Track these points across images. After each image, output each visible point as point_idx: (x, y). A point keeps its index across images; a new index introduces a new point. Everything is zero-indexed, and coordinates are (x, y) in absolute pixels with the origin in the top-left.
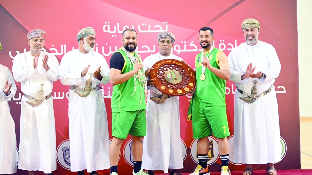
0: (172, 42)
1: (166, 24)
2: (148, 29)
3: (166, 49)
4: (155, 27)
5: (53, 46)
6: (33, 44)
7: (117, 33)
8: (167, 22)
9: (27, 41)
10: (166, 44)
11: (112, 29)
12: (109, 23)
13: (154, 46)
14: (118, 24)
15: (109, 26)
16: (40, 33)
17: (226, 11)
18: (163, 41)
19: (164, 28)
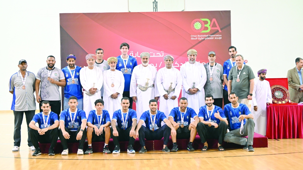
0: (172, 61)
2: (153, 55)
3: (169, 64)
4: (157, 54)
6: (88, 62)
7: (137, 57)
8: (163, 52)
9: (85, 61)
11: (134, 55)
12: (133, 52)
13: (156, 64)
14: (138, 52)
15: (133, 53)
16: (92, 56)
17: (194, 46)
18: (167, 61)
19: (162, 55)
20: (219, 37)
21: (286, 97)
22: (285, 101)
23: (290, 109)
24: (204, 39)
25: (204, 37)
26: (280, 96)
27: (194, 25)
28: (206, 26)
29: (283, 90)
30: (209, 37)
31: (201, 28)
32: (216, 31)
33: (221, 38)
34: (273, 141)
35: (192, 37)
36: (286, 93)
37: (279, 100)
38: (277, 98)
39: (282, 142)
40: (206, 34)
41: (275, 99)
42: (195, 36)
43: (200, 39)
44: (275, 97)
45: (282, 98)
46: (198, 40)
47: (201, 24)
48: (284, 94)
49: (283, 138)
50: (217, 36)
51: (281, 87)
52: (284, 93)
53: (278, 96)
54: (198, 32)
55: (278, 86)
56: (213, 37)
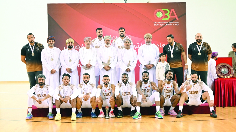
0: (130, 43)
1: (130, 36)
3: (128, 46)
5: (82, 44)
8: (131, 35)
10: (127, 43)
16: (89, 39)
17: (156, 31)
20: (176, 24)
21: (231, 73)
22: (230, 76)
23: (233, 83)
24: (165, 25)
25: (164, 24)
26: (226, 72)
27: (156, 14)
28: (166, 14)
29: (228, 67)
30: (168, 24)
31: (162, 16)
32: (174, 19)
33: (178, 24)
34: (220, 108)
35: (155, 24)
36: (230, 69)
37: (224, 75)
38: (223, 74)
39: (227, 109)
40: (166, 21)
41: (222, 74)
42: (157, 23)
43: (161, 25)
44: (222, 73)
45: (227, 74)
46: (159, 26)
47: (162, 13)
48: (229, 71)
49: (228, 106)
50: (175, 23)
51: (226, 65)
52: (229, 69)
53: (224, 72)
54: (160, 20)
55: (224, 64)
56: (172, 23)
